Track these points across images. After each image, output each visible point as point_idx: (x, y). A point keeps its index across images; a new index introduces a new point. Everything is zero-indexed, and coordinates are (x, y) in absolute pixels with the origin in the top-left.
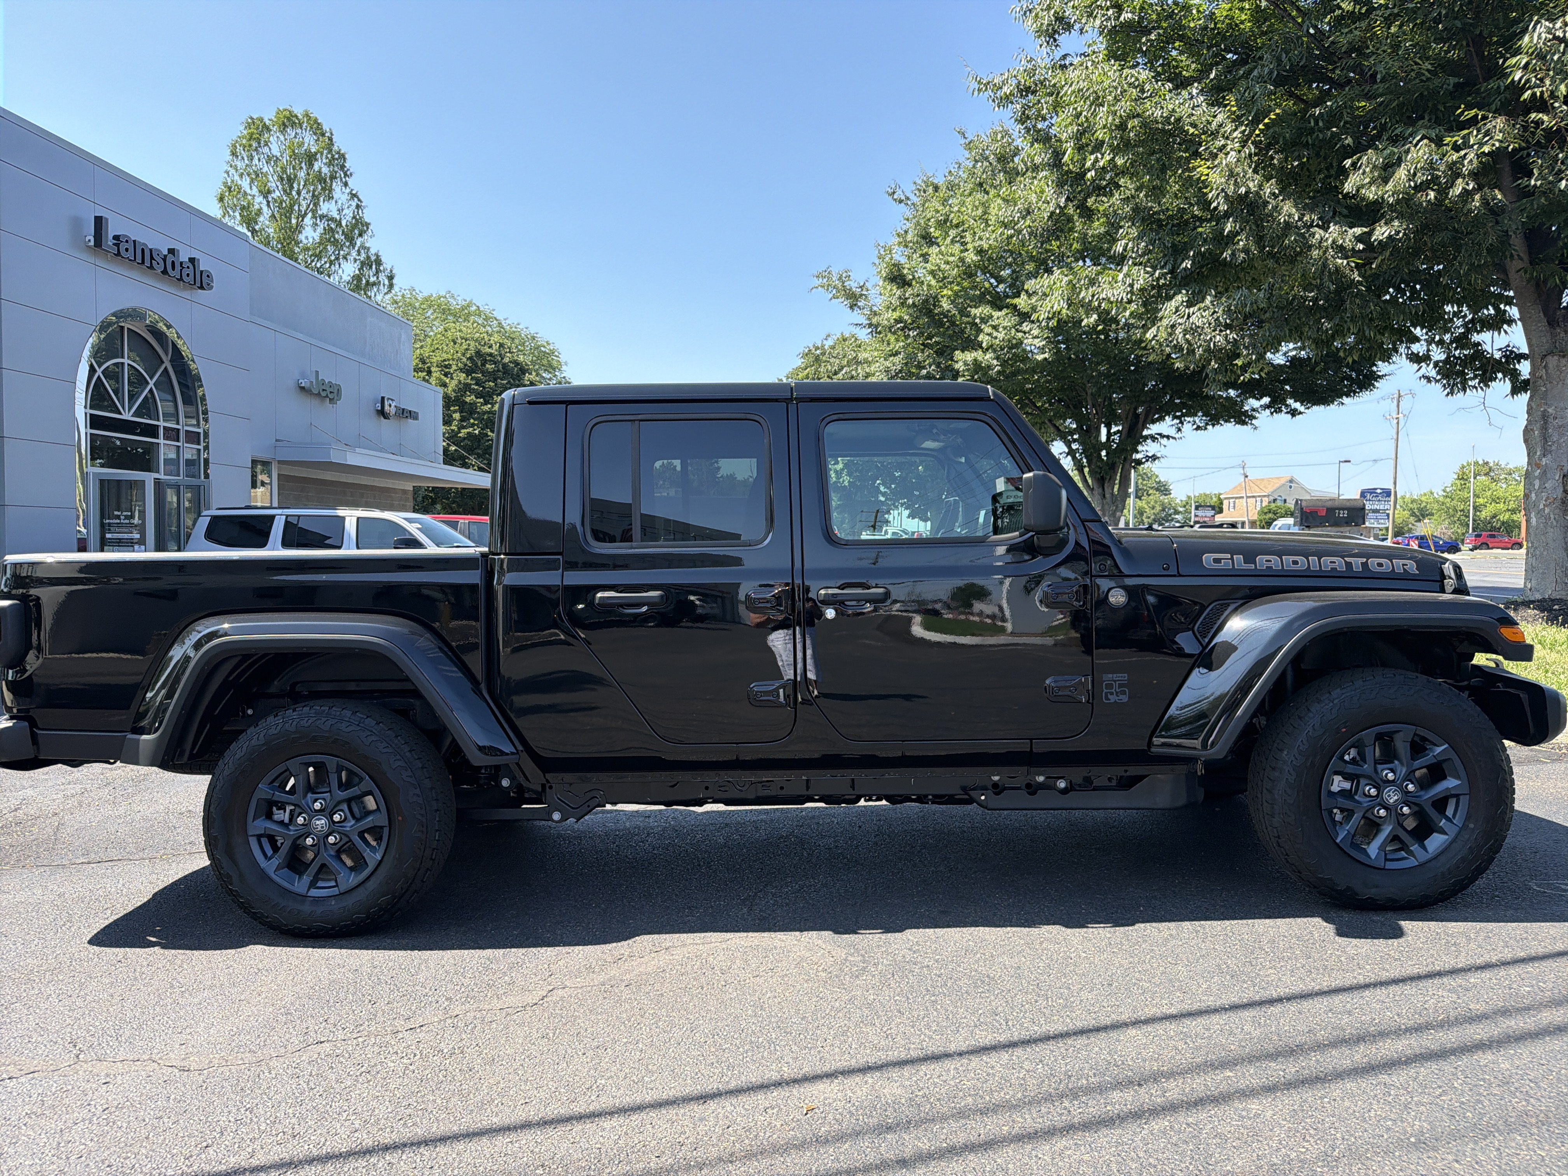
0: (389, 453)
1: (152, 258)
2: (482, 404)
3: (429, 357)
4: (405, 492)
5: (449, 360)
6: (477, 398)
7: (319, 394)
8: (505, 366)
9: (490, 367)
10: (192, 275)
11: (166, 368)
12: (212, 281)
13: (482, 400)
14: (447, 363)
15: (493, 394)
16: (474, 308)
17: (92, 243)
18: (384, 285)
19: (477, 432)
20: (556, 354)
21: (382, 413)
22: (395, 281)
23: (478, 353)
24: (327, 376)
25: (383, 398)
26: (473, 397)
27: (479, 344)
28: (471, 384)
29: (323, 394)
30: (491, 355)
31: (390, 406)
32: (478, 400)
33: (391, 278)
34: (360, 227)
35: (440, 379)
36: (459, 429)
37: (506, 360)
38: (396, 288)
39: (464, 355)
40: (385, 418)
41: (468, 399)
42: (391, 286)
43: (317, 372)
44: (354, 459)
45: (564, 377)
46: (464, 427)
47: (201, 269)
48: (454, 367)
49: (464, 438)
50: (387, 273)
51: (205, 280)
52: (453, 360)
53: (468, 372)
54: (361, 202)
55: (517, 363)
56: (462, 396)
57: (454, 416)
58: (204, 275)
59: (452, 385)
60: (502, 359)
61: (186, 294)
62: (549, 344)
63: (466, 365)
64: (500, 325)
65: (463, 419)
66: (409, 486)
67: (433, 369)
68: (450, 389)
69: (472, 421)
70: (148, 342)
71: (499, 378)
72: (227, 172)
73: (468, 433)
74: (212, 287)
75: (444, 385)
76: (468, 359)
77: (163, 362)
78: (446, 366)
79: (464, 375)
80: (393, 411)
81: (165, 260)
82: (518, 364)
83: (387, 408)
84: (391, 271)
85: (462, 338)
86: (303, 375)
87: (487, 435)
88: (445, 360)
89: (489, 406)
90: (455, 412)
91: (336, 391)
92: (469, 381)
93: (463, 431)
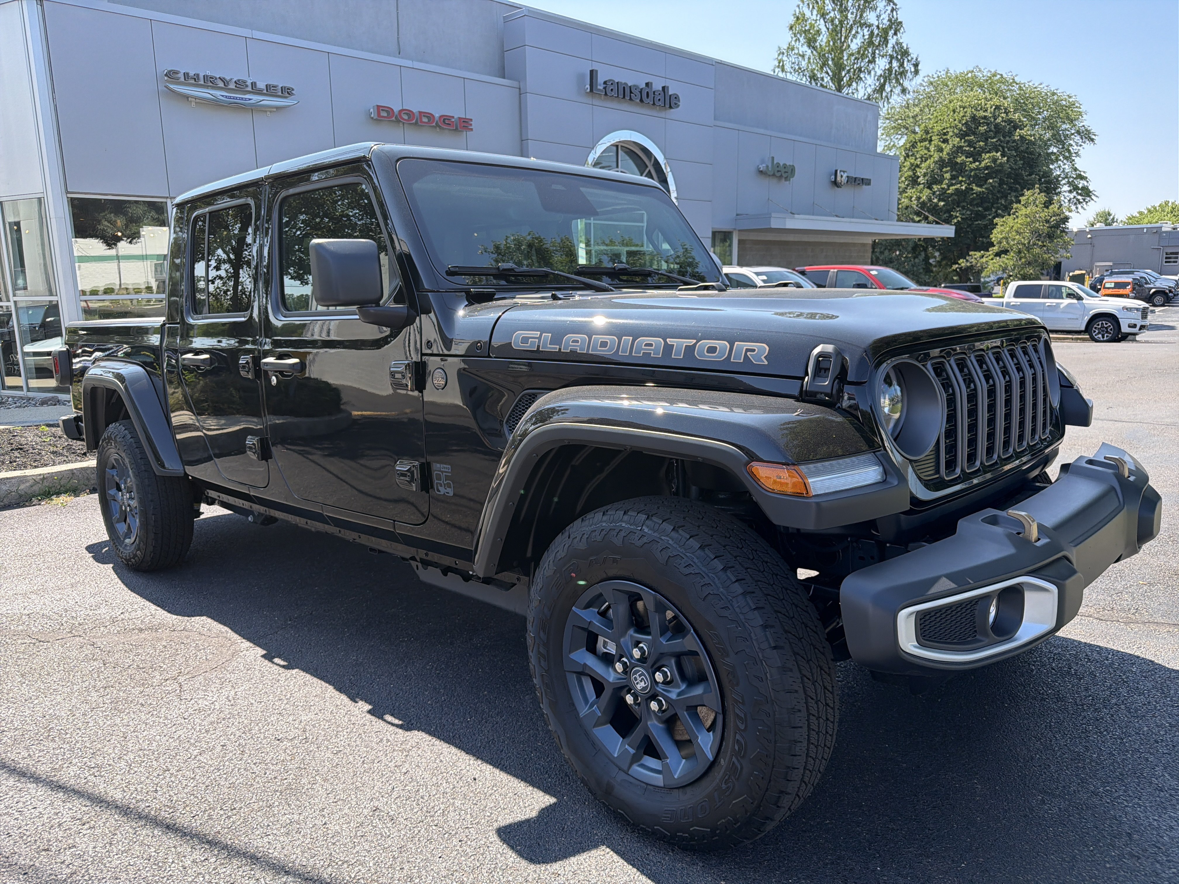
0: (833, 216)
1: (631, 92)
2: (971, 163)
3: (932, 128)
4: (864, 245)
5: (947, 128)
6: (967, 157)
7: (774, 175)
8: (997, 126)
9: (982, 129)
10: (662, 100)
11: (649, 171)
12: (679, 101)
13: (971, 159)
14: (945, 131)
15: (982, 152)
16: (999, 76)
17: (589, 90)
18: (911, 72)
19: (963, 188)
20: (1077, 104)
21: (835, 184)
22: (920, 67)
23: (974, 118)
24: (782, 159)
25: (836, 171)
26: (963, 158)
27: (976, 110)
28: (963, 146)
29: (778, 174)
30: (985, 117)
31: (842, 176)
32: (968, 160)
33: (916, 65)
34: (896, 26)
35: (938, 146)
36: (949, 186)
37: (999, 120)
38: (922, 74)
39: (960, 122)
40: (838, 187)
41: (959, 160)
42: (916, 72)
43: (773, 158)
44: (792, 224)
45: (1084, 126)
46: (952, 185)
47: (670, 93)
48: (951, 134)
49: (952, 194)
50: (913, 62)
51: (673, 101)
52: (951, 127)
53: (962, 135)
54: (896, 5)
55: (1010, 121)
56: (954, 157)
57: (945, 175)
58: (673, 98)
59: (947, 148)
60: (995, 119)
61: (662, 114)
62: (1070, 97)
63: (961, 130)
64: (1020, 88)
65: (953, 177)
66: (869, 241)
67: (933, 138)
68: (945, 153)
69: (960, 178)
70: (637, 155)
71: (990, 137)
72: (798, 6)
73: (956, 189)
74: (679, 106)
75: (941, 150)
76: (963, 125)
77: (647, 167)
78: (945, 134)
79: (958, 139)
80: (844, 179)
81: (641, 92)
82: (1012, 122)
83: (839, 178)
84: (917, 59)
85: (960, 107)
86: (763, 162)
87: (972, 189)
88: (944, 129)
89: (977, 163)
90: (946, 172)
91: (790, 171)
92: (962, 144)
93: (951, 188)
